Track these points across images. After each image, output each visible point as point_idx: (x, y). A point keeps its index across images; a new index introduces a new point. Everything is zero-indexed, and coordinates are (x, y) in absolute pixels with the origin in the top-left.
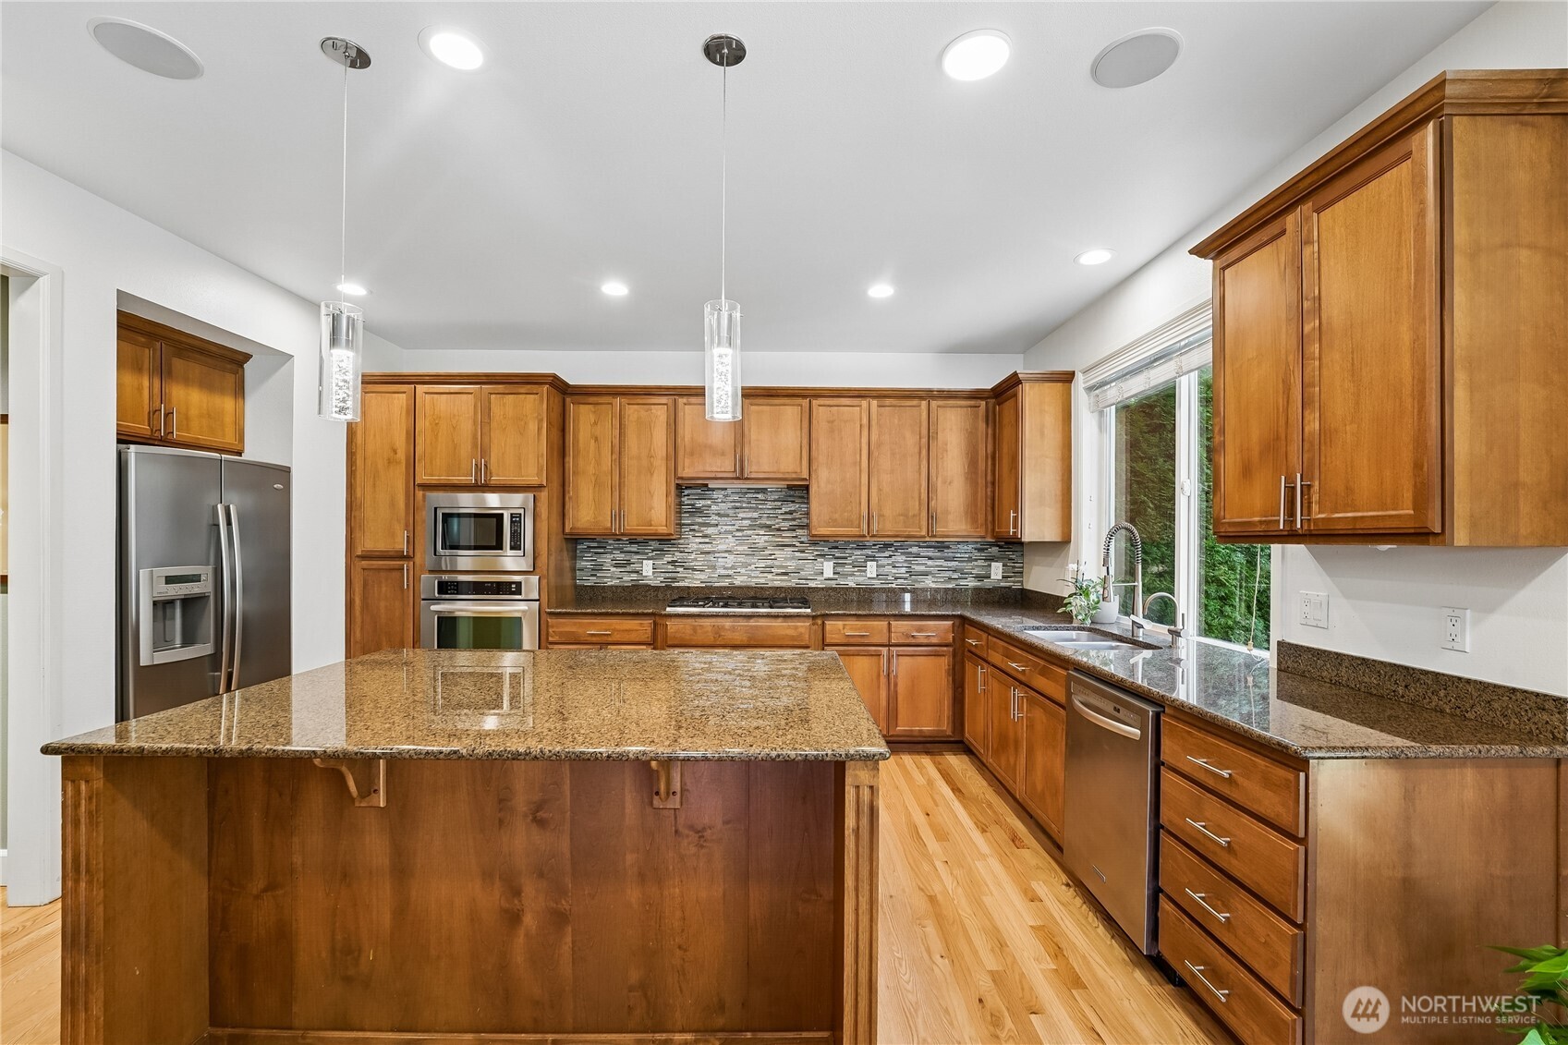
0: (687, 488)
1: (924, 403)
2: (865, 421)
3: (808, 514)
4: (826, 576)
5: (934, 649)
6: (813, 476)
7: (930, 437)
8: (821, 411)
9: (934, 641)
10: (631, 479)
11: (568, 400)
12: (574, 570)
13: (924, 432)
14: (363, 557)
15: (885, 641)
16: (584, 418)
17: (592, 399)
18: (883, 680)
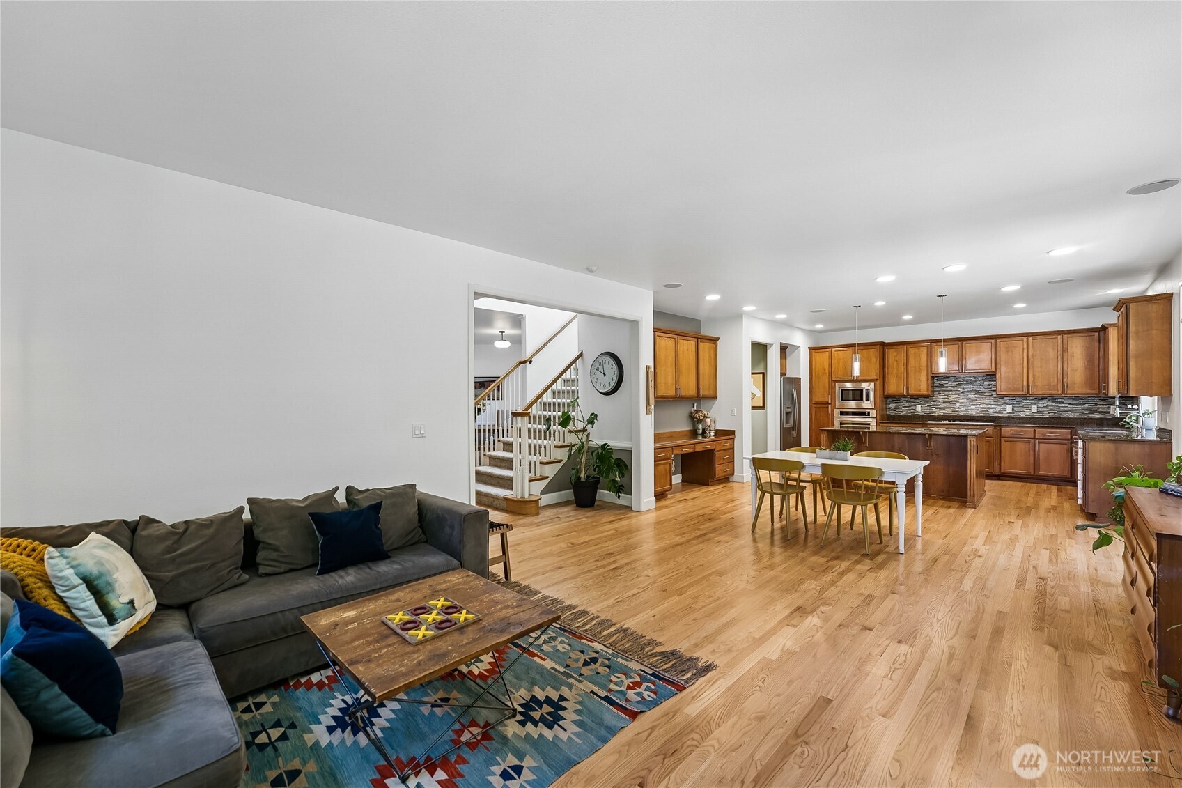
0: (937, 377)
1: (1059, 337)
2: (1025, 346)
3: (996, 386)
4: (1008, 411)
5: (1061, 441)
6: (998, 370)
7: (1064, 350)
8: (1002, 345)
9: (1059, 438)
10: (912, 375)
11: (885, 348)
12: (886, 409)
13: (1060, 348)
14: (815, 404)
15: (1032, 436)
16: (891, 354)
17: (895, 347)
18: (1032, 453)
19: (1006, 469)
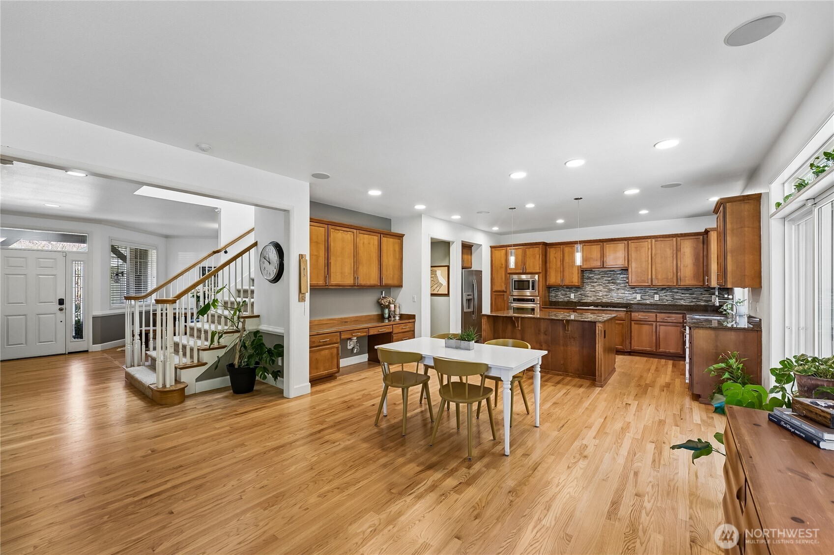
0: (585, 271)
1: (674, 239)
2: (650, 246)
3: (628, 278)
4: (637, 299)
5: (675, 324)
6: (630, 266)
7: (678, 250)
8: (632, 245)
9: (675, 321)
10: (566, 269)
11: (547, 247)
12: (549, 296)
13: (675, 249)
14: (495, 292)
15: (654, 320)
16: (552, 253)
17: (554, 246)
18: (654, 333)
19: (636, 347)
